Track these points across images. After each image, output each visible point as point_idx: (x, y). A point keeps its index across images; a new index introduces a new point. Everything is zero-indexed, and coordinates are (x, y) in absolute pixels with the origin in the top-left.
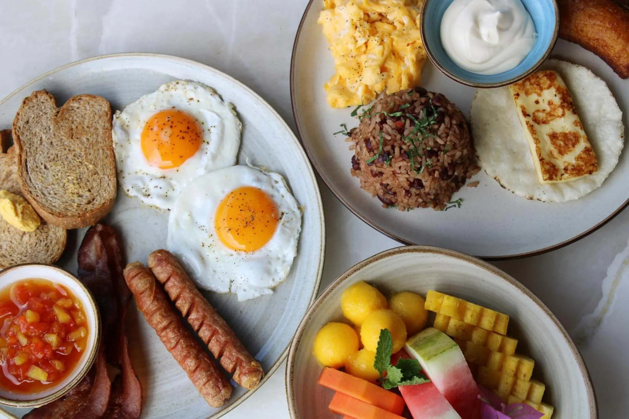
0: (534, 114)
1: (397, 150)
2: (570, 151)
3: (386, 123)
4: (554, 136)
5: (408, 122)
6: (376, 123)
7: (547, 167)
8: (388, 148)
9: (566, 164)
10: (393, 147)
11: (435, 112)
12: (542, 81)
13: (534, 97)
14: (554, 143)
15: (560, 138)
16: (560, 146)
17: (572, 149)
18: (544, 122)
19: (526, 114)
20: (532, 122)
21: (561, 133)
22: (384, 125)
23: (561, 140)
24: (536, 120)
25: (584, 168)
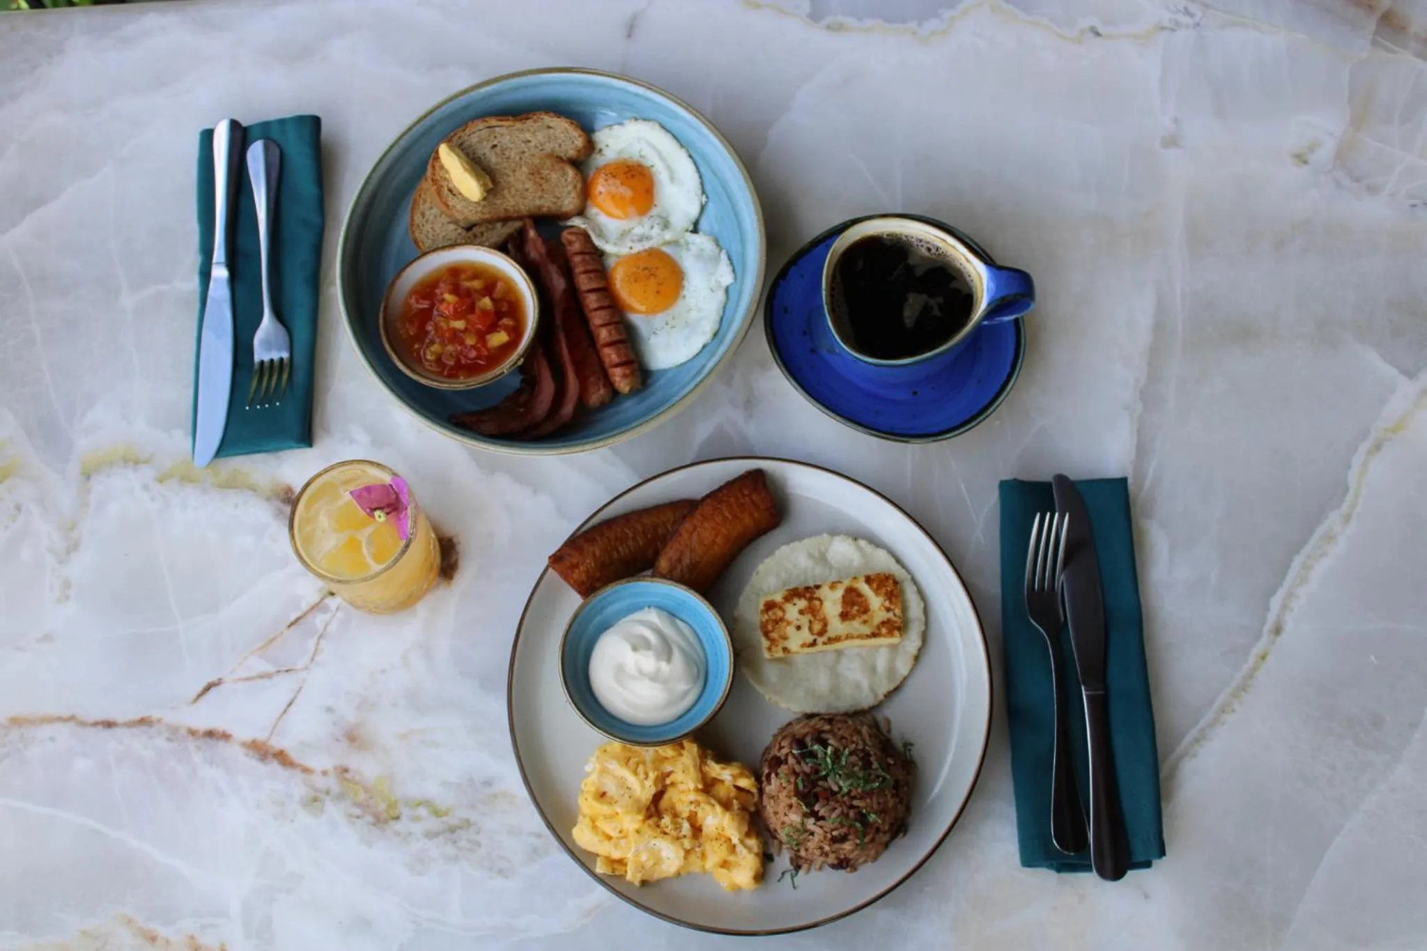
0: (812, 634)
1: (855, 803)
2: (866, 600)
3: (818, 812)
4: (844, 616)
5: (820, 783)
6: (815, 824)
7: (884, 631)
8: (852, 813)
9: (882, 608)
10: (852, 807)
11: (810, 748)
12: (773, 617)
13: (790, 630)
14: (853, 618)
15: (849, 609)
16: (858, 611)
17: (864, 599)
18: (825, 625)
19: (814, 644)
20: (824, 639)
21: (843, 607)
22: (820, 814)
23: (851, 608)
24: (821, 633)
25: (889, 589)
